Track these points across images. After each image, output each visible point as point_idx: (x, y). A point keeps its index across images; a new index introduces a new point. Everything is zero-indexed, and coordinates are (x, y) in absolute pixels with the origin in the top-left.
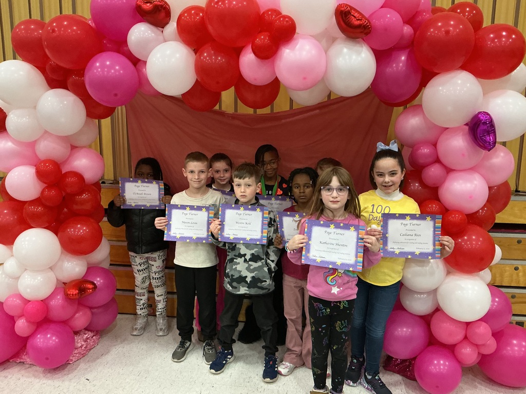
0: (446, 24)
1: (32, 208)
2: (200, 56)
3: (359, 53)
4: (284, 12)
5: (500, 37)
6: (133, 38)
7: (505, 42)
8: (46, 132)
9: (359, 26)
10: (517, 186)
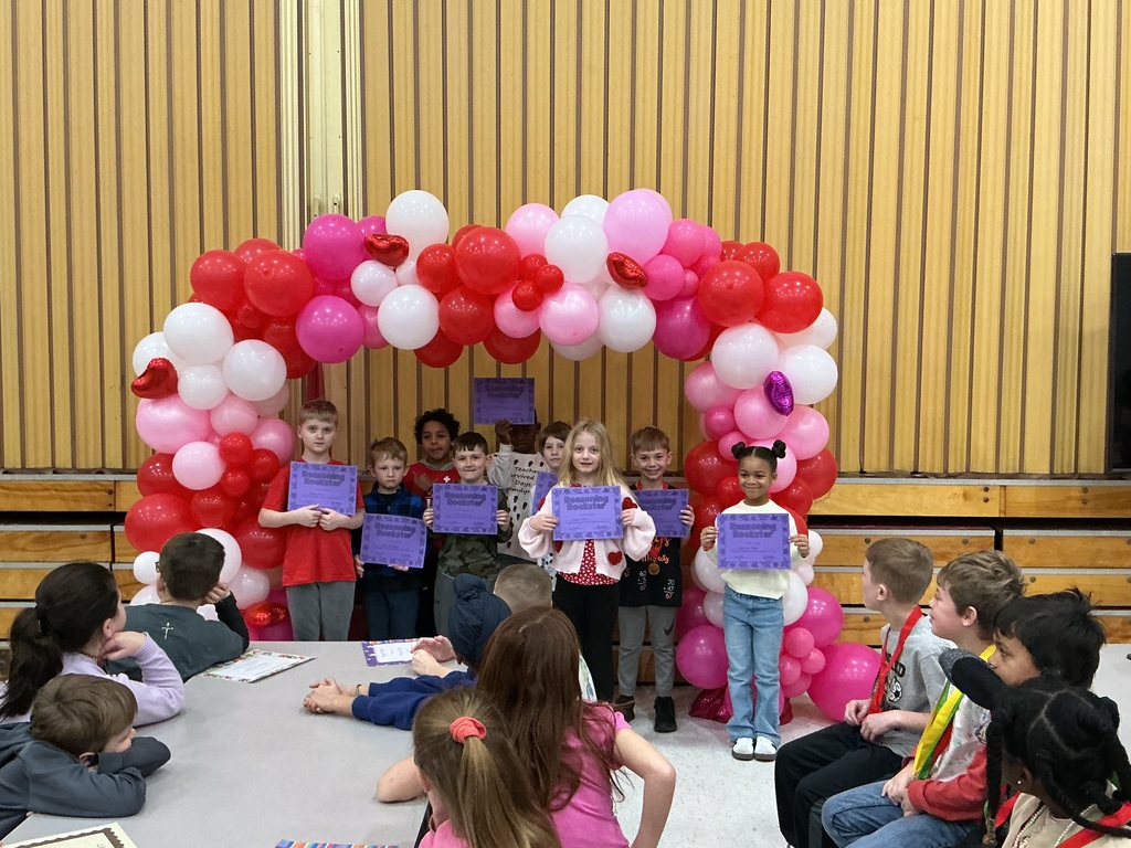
0: (732, 276)
1: (205, 501)
2: (447, 304)
3: (635, 307)
4: (550, 262)
5: (792, 287)
6: (362, 280)
7: (800, 293)
8: (231, 393)
9: (635, 278)
10: (862, 464)
